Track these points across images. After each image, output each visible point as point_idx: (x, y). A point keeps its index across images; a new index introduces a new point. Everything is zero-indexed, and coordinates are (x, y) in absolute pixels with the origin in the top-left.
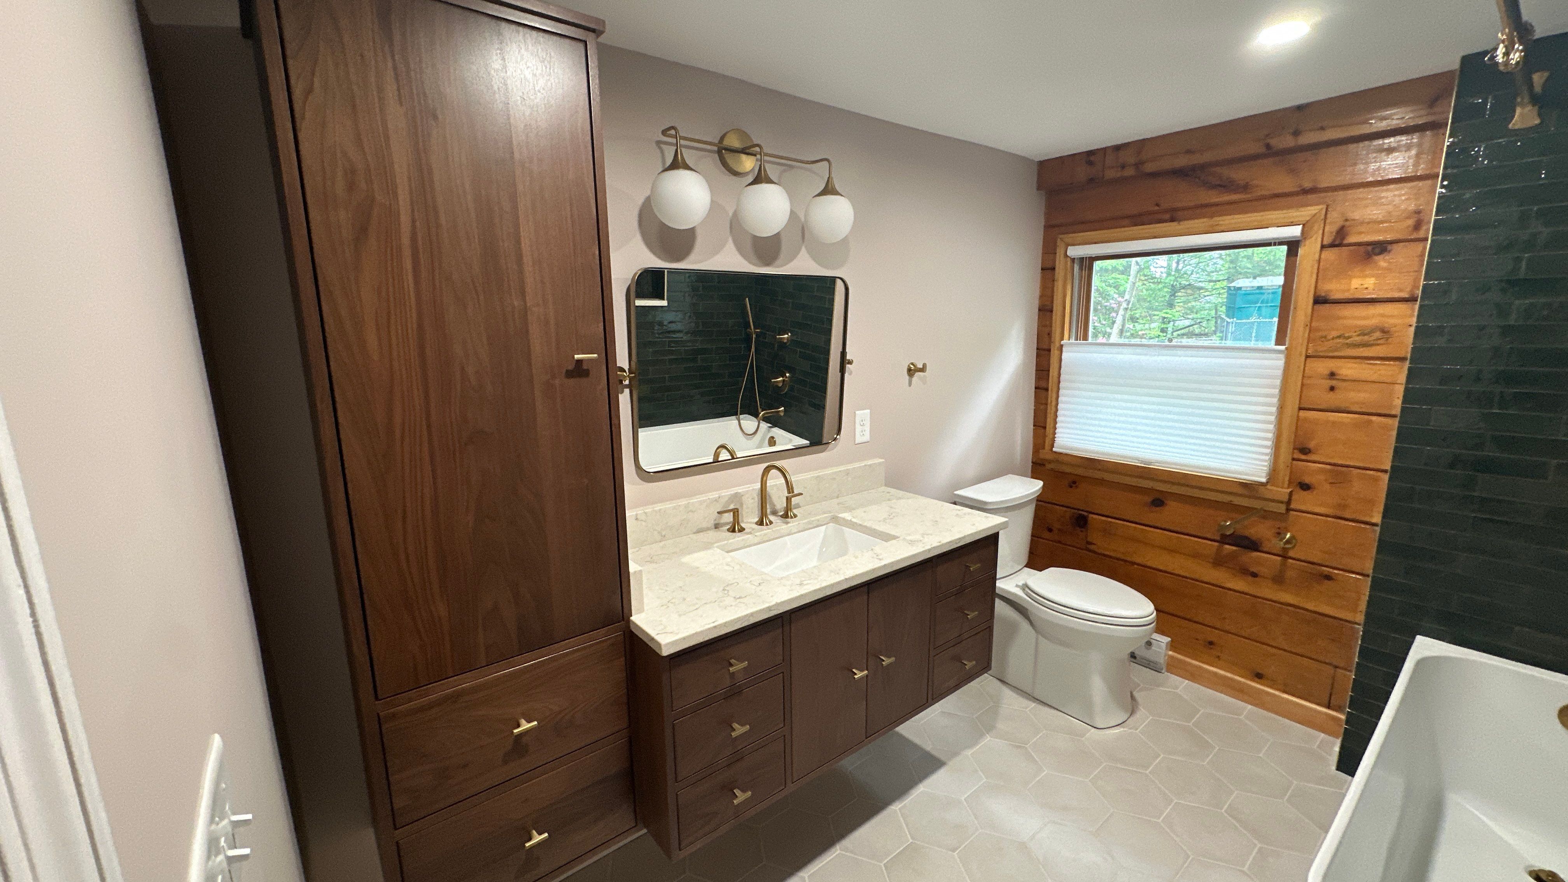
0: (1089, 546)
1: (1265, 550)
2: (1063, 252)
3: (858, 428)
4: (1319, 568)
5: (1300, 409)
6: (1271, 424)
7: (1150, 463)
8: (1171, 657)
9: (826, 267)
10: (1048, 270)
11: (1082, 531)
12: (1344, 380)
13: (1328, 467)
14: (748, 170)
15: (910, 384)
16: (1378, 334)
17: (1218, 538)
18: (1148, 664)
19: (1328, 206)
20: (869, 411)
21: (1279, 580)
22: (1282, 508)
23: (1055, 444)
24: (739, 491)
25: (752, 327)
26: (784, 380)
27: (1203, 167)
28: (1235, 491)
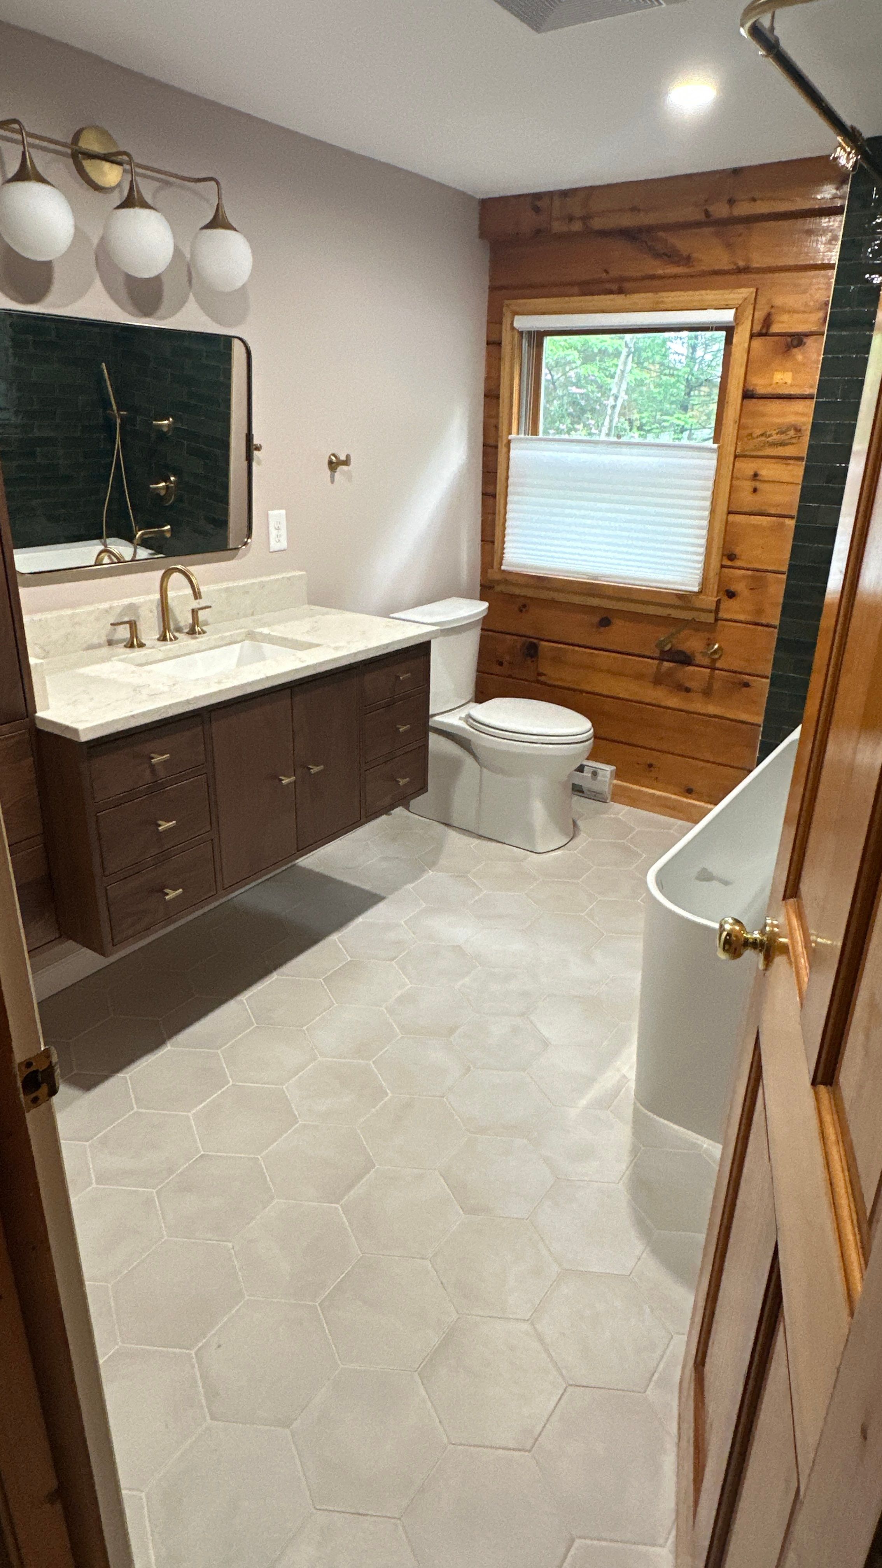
0: (540, 678)
1: (697, 662)
2: (509, 322)
3: (273, 533)
4: (739, 676)
5: (729, 513)
6: (703, 529)
7: (596, 578)
8: (615, 786)
9: (220, 322)
10: (494, 344)
11: (533, 661)
12: (765, 481)
13: (750, 573)
14: (113, 184)
15: (332, 481)
16: (792, 433)
17: (657, 655)
18: (595, 796)
19: (757, 289)
20: (283, 512)
21: (707, 693)
22: (711, 618)
23: (504, 562)
24: (133, 602)
25: (114, 407)
26: (167, 487)
27: (650, 229)
28: (672, 602)
